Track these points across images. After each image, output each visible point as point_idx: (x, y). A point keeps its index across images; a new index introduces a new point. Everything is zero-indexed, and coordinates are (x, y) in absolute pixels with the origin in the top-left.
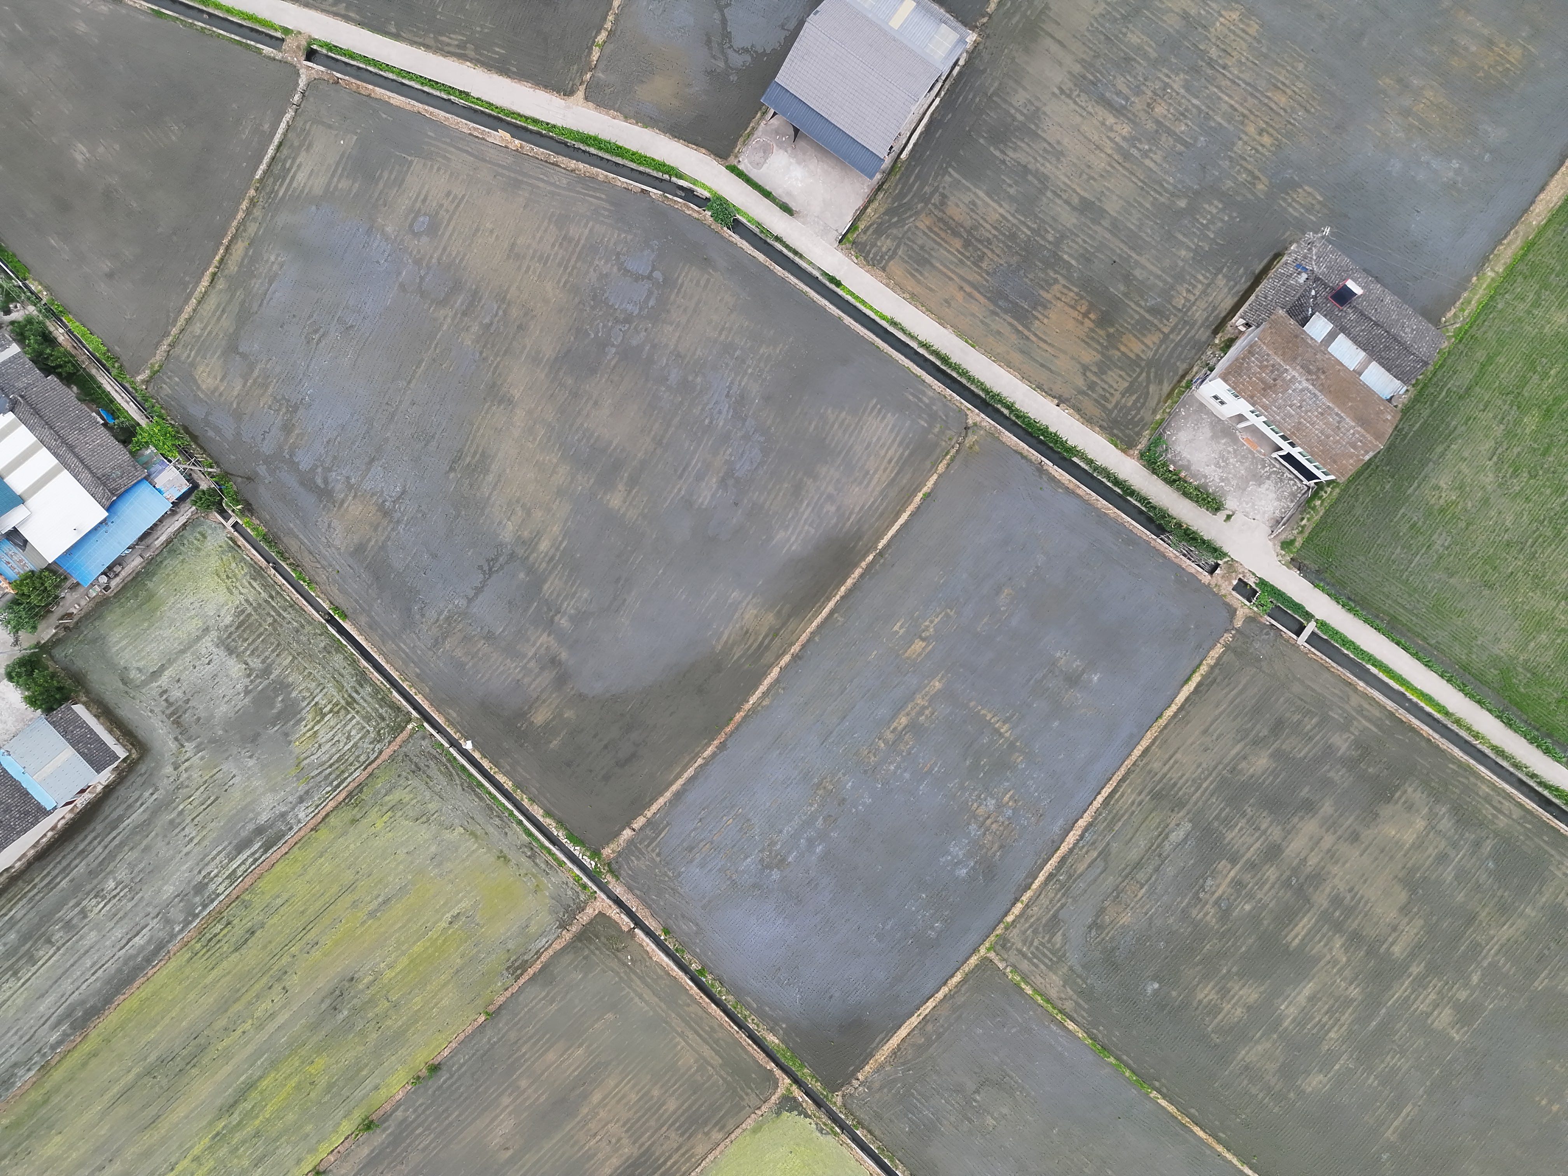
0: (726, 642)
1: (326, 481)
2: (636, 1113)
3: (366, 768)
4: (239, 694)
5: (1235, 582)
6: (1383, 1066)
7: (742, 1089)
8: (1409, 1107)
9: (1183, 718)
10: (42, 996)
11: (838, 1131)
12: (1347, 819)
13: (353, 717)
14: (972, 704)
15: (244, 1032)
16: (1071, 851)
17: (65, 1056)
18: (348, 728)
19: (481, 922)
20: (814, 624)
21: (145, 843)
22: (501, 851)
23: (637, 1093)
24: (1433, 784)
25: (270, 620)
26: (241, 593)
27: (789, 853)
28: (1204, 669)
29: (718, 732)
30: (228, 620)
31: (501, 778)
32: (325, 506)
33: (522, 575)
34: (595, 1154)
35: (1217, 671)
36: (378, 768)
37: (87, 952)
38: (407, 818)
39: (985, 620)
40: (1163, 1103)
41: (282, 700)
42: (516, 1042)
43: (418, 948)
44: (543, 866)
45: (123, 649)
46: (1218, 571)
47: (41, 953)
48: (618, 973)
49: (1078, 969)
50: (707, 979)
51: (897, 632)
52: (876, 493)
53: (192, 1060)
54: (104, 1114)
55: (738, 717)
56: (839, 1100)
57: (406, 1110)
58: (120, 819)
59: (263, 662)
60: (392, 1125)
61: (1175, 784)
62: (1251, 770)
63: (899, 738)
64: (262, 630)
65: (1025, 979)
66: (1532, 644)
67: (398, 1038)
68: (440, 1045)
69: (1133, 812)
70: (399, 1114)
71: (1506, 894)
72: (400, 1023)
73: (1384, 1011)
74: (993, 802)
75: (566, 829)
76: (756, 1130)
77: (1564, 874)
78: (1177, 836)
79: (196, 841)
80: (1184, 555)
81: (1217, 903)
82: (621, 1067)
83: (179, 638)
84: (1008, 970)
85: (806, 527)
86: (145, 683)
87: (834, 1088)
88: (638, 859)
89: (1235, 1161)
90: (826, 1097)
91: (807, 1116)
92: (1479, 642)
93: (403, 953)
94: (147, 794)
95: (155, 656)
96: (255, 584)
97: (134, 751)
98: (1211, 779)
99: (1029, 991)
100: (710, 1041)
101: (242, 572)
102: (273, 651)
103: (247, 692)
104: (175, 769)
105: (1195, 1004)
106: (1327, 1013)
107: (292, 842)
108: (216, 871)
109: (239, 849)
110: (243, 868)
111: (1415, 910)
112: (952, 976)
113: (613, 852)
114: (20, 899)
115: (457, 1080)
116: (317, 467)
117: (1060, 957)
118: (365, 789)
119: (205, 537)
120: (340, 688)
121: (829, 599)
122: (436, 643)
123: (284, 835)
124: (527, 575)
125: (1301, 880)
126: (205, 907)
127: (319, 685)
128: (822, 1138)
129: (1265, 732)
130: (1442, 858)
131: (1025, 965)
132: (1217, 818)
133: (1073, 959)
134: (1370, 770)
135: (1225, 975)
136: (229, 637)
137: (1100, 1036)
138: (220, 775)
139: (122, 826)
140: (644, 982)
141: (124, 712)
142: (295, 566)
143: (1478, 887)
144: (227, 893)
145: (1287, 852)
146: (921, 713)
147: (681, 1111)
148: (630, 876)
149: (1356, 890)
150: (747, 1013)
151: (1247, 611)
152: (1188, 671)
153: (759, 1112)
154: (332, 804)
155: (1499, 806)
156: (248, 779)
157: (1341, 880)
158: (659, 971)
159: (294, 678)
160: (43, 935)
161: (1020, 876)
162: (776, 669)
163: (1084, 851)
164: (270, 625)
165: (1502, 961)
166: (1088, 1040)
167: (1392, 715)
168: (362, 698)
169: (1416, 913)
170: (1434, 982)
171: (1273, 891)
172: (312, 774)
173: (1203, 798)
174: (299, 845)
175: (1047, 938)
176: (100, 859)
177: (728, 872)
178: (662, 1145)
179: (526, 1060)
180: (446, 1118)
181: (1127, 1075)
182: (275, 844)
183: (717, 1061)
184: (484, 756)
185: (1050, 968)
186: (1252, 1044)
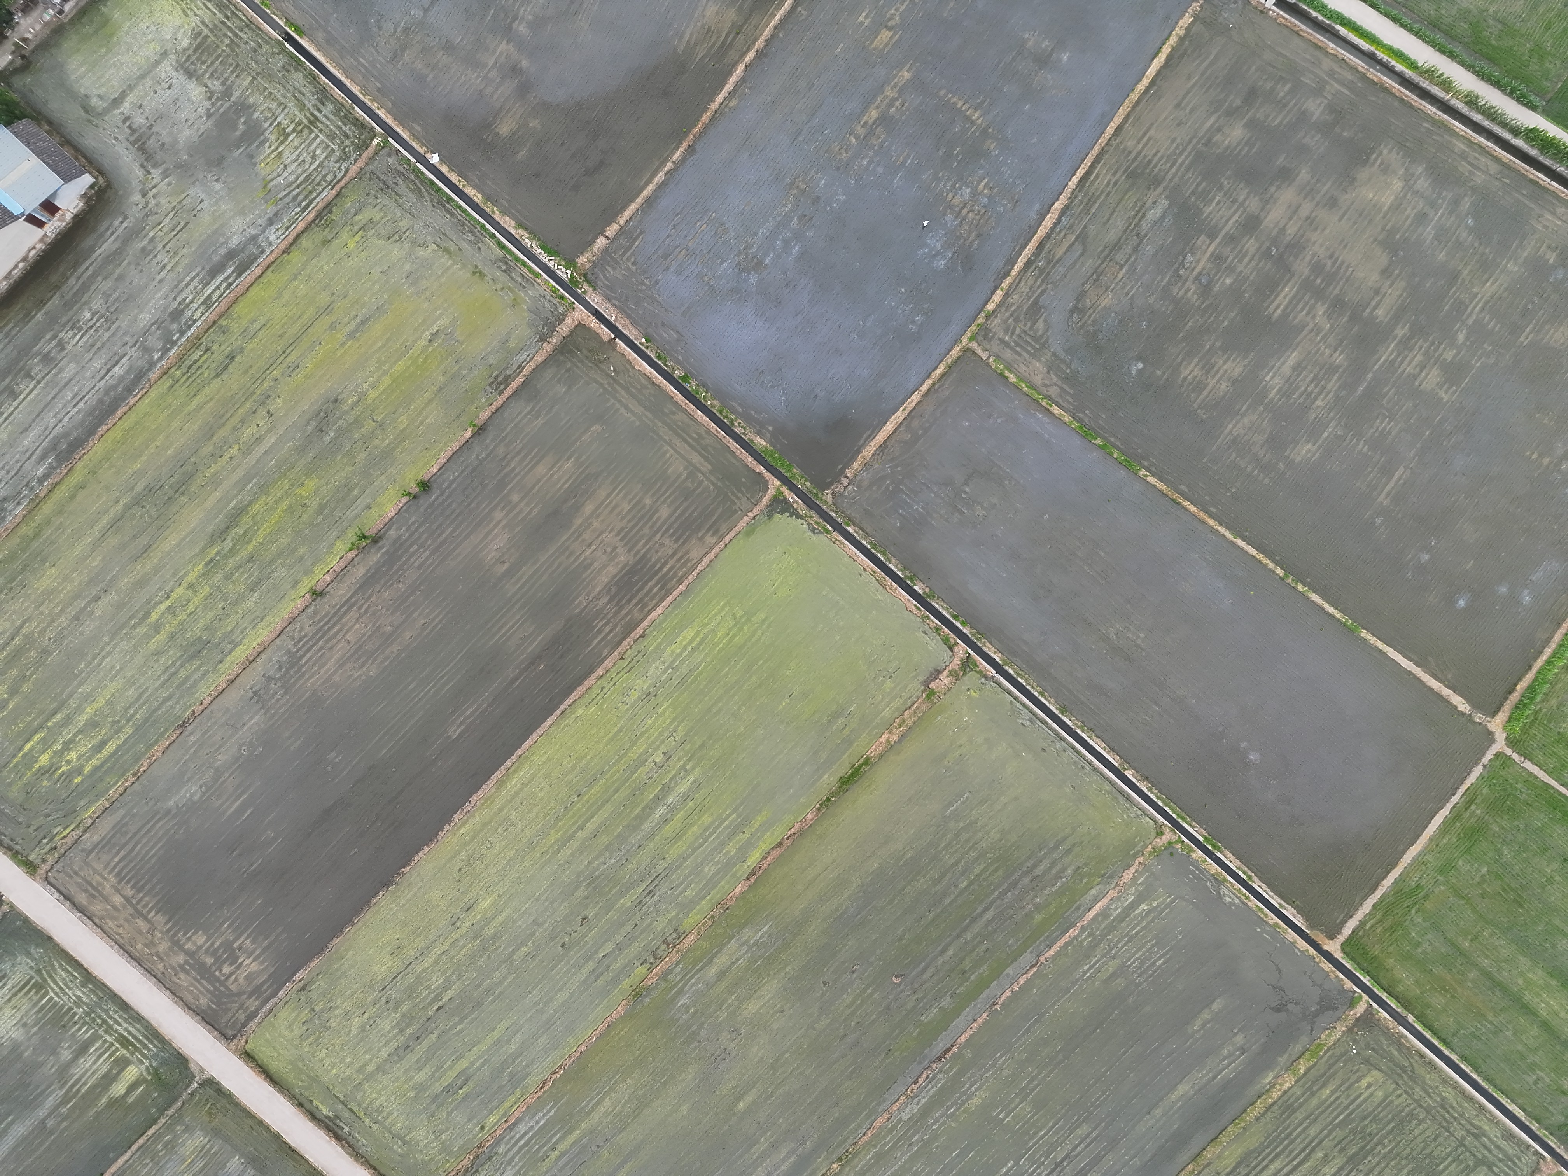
0: (688, 42)
2: (629, 521)
3: (333, 187)
4: (201, 117)
6: (1372, 431)
7: (733, 494)
8: (1401, 470)
9: (1155, 93)
10: (26, 430)
11: (831, 529)
12: (1325, 185)
13: (317, 136)
14: (942, 93)
15: (231, 458)
16: (1048, 236)
17: (53, 489)
18: (313, 147)
19: (462, 339)
20: (778, 17)
21: (118, 271)
22: (476, 267)
23: (630, 502)
24: (1408, 144)
25: (227, 41)
26: (196, 15)
27: (766, 254)
28: (1173, 40)
29: (686, 134)
30: (185, 43)
31: (470, 191)
34: (591, 564)
35: (1186, 43)
36: (345, 186)
37: (66, 384)
38: (379, 237)
39: (952, 5)
40: (1152, 480)
41: (245, 122)
42: (505, 457)
43: (399, 367)
44: (519, 280)
45: (82, 76)
47: (22, 387)
48: (601, 385)
49: (1062, 355)
50: (692, 385)
51: (862, 23)
53: (181, 488)
54: (95, 547)
55: (706, 117)
56: (829, 499)
57: (400, 529)
58: (92, 250)
59: (223, 84)
60: (385, 545)
61: (1150, 162)
62: (1226, 143)
63: (870, 133)
64: (219, 51)
65: (1009, 367)
67: (387, 455)
68: (428, 463)
69: (1109, 193)
70: (393, 533)
71: (1487, 251)
72: (387, 442)
73: (1370, 375)
74: (969, 190)
75: (539, 240)
76: (750, 531)
77: (1546, 227)
78: (1154, 214)
79: (168, 268)
81: (1197, 279)
82: (611, 478)
83: (137, 63)
86: (107, 111)
87: (823, 486)
88: (614, 269)
89: (1228, 534)
90: (816, 495)
91: (798, 516)
93: (385, 373)
94: (117, 223)
95: (115, 82)
96: (209, 5)
97: (100, 178)
98: (1186, 153)
99: (1013, 378)
100: (698, 448)
102: (232, 72)
103: (209, 115)
104: (143, 196)
105: (1180, 381)
106: (1311, 382)
107: (264, 264)
108: (191, 297)
109: (213, 273)
110: (218, 293)
111: (1397, 272)
112: (936, 368)
113: (589, 261)
115: (448, 497)
117: (1043, 344)
118: (334, 209)
120: (302, 107)
122: (395, 57)
123: (256, 259)
125: (1281, 250)
126: (182, 333)
127: (281, 104)
128: (814, 538)
129: (1238, 102)
130: (1422, 218)
131: (1008, 354)
132: (1193, 193)
133: (1057, 345)
134: (1345, 134)
135: (1209, 350)
136: (187, 60)
137: (1086, 420)
138: (187, 201)
139: (94, 256)
140: (629, 393)
141: (89, 141)
143: (1459, 245)
144: (203, 318)
145: (1266, 222)
146: (890, 105)
147: (673, 518)
148: (607, 286)
149: (1336, 256)
150: (733, 417)
152: (1158, 44)
153: (751, 515)
154: (301, 226)
155: (1475, 162)
156: (217, 202)
157: (1321, 246)
158: (643, 380)
159: (255, 98)
160: (22, 369)
161: (998, 264)
162: (741, 67)
163: (1062, 234)
164: (227, 46)
165: (1487, 318)
166: (1075, 425)
167: (1363, 77)
168: (325, 116)
169: (1398, 275)
170: (1419, 343)
171: (1253, 263)
172: (280, 196)
173: (1180, 174)
174: (271, 268)
175: (1029, 325)
176: (75, 290)
177: (706, 279)
178: (657, 552)
179: (516, 476)
180: (440, 535)
181: (1115, 455)
182: (248, 268)
183: (707, 467)
184: (451, 169)
185: (1033, 355)
186: (1238, 417)
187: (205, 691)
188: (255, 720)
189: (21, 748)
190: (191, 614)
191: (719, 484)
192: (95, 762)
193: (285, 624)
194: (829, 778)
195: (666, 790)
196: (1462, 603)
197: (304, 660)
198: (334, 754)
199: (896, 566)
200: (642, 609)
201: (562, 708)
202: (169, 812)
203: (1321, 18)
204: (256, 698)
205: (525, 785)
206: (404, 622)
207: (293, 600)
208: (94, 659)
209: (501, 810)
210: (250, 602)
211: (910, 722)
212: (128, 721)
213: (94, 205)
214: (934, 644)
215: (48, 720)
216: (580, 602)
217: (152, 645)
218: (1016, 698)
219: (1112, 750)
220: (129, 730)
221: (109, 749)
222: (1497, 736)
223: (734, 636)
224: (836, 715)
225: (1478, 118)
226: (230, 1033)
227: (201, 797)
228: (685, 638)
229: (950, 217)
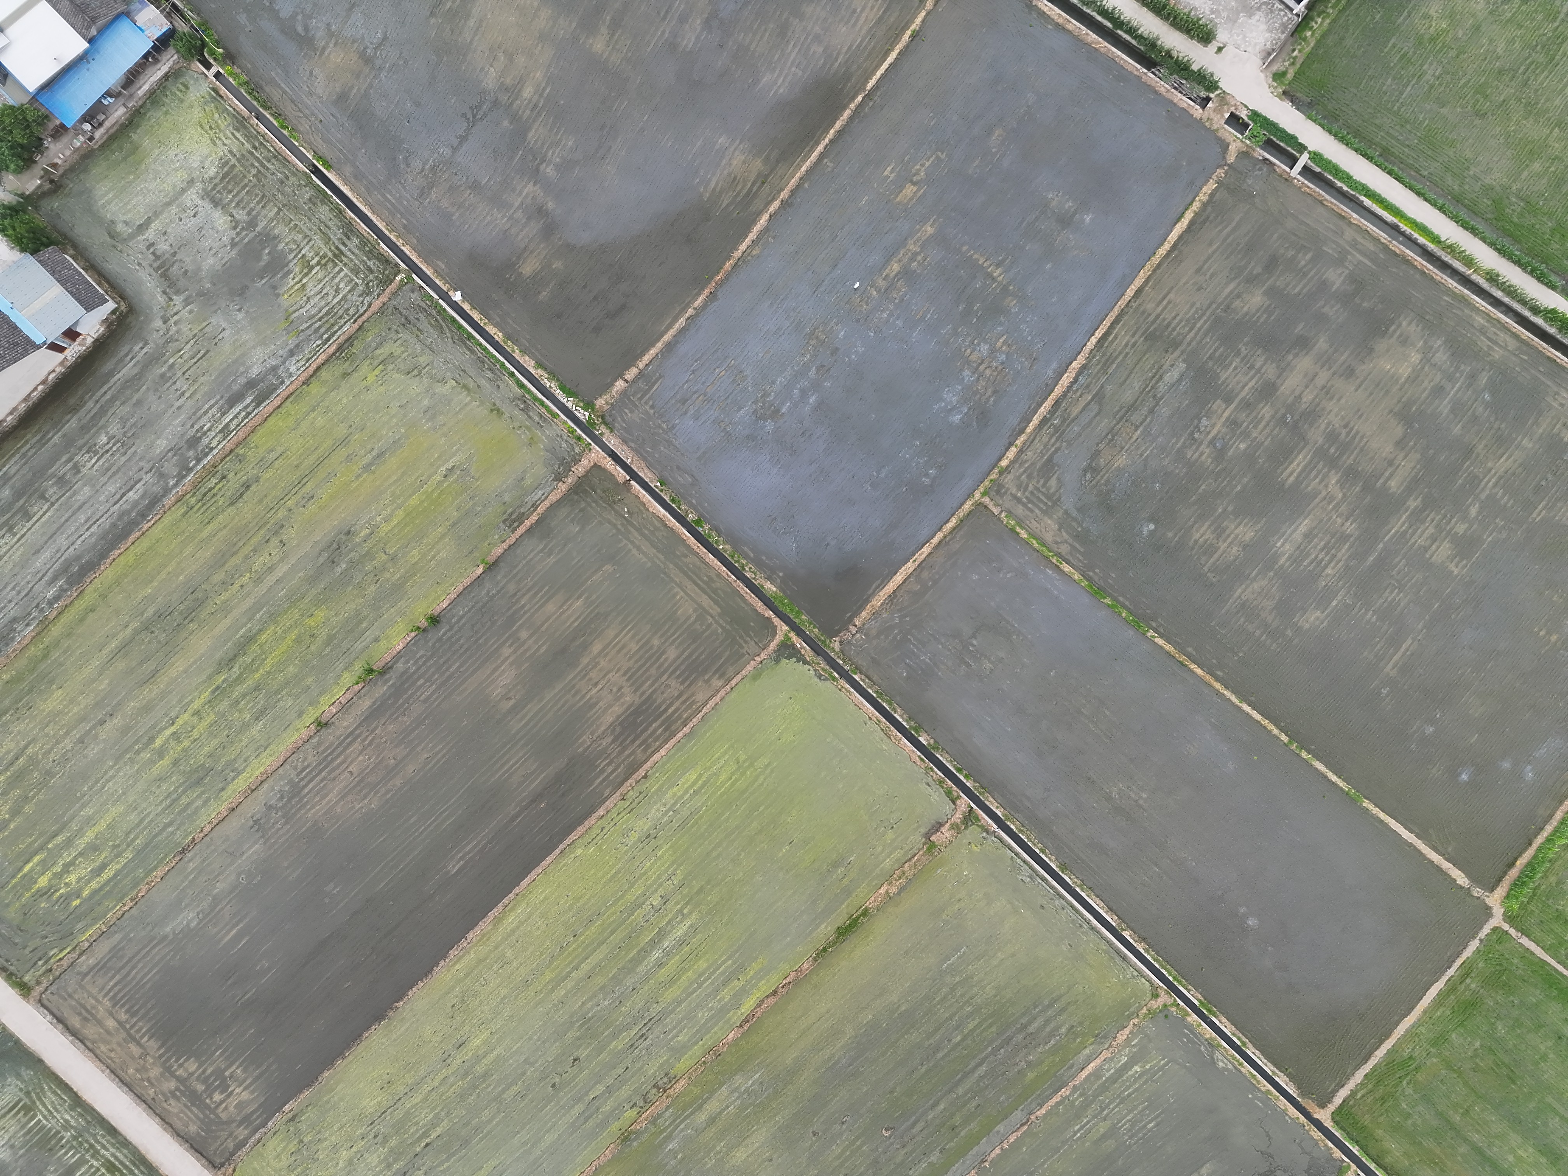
0: (714, 190)
1: (306, 29)
2: (636, 662)
3: (355, 321)
4: (225, 246)
5: (1227, 115)
6: (1381, 601)
7: (741, 637)
8: (1409, 641)
9: (1176, 257)
10: (38, 551)
11: (837, 676)
12: (1342, 355)
13: (341, 270)
14: (965, 248)
15: (242, 586)
16: (1065, 394)
17: (63, 611)
18: (337, 280)
19: (477, 476)
20: (804, 169)
21: (136, 396)
22: (494, 404)
23: (638, 642)
24: (1427, 317)
25: (254, 171)
26: (224, 145)
27: (783, 404)
28: (1196, 206)
29: (709, 280)
30: (212, 171)
31: (491, 330)
32: (306, 54)
33: (506, 123)
34: (597, 703)
35: (1209, 209)
36: (367, 321)
37: (80, 507)
38: (398, 371)
39: (977, 163)
40: (1160, 641)
41: (269, 253)
42: (516, 594)
43: (414, 501)
44: (537, 419)
45: (109, 202)
46: (1210, 105)
47: (36, 508)
48: (615, 526)
49: (1074, 513)
50: (705, 529)
51: (887, 177)
52: (864, 32)
53: (190, 615)
54: (102, 670)
55: (728, 265)
56: (837, 646)
57: (407, 662)
58: (111, 374)
59: (249, 214)
60: (392, 677)
61: (1168, 325)
62: (1245, 309)
63: (891, 287)
64: (246, 181)
65: (1020, 522)
66: (1525, 173)
67: (398, 589)
68: (439, 597)
69: (1127, 354)
70: (400, 666)
71: (1503, 426)
72: (398, 575)
73: (1381, 546)
74: (987, 347)
75: (558, 380)
76: (756, 675)
77: (1562, 405)
78: (1172, 376)
79: (187, 395)
80: (1175, 88)
81: (1212, 443)
82: (620, 618)
83: (164, 190)
84: (1003, 515)
85: (793, 69)
86: (132, 236)
87: (832, 633)
88: (632, 411)
89: (1233, 698)
90: (824, 642)
91: (805, 662)
92: (1471, 173)
93: (399, 507)
94: (137, 348)
95: (141, 209)
96: (238, 135)
97: (122, 303)
98: (1205, 318)
99: (1024, 535)
100: (708, 590)
101: (224, 123)
103: (233, 245)
104: (164, 323)
105: (1191, 543)
106: (1322, 550)
107: (284, 395)
108: (209, 425)
109: (232, 402)
110: (236, 422)
111: (1412, 444)
112: (947, 521)
113: (607, 403)
114: (13, 455)
115: (457, 632)
116: (297, 14)
117: (1055, 501)
118: (355, 343)
119: (187, 88)
120: (327, 240)
121: (818, 143)
122: (422, 194)
123: (275, 389)
124: (511, 123)
125: (1297, 417)
126: (199, 461)
127: (305, 237)
128: (821, 684)
129: (1258, 270)
130: (1438, 391)
131: (1020, 510)
132: (1210, 358)
133: (1069, 503)
134: (1365, 304)
135: (1220, 515)
136: (214, 189)
137: (1096, 579)
138: (209, 329)
139: (112, 380)
140: (642, 534)
141: (112, 266)
142: (277, 116)
143: (1475, 419)
144: (220, 447)
145: (1282, 390)
146: (913, 259)
147: (681, 659)
148: (624, 429)
149: (1351, 425)
150: (744, 562)
151: (1239, 144)
152: (1181, 209)
153: (758, 659)
154: (322, 358)
155: (1494, 338)
156: (238, 332)
157: (1336, 416)
158: (656, 523)
159: (280, 230)
160: (36, 491)
161: (1014, 421)
162: (765, 217)
163: (1078, 394)
164: (254, 176)
165: (1500, 494)
166: (1085, 583)
167: (1386, 248)
168: (350, 250)
169: (1413, 448)
170: (1431, 516)
171: (1268, 430)
172: (302, 328)
173: (1198, 338)
174: (291, 399)
175: (1041, 482)
176: (92, 414)
177: (722, 424)
178: (663, 693)
179: (525, 613)
180: (447, 669)
181: (1124, 615)
182: (267, 398)
183: (716, 610)
184: (473, 308)
185: (1045, 513)
186: (1248, 582)
187: (205, 818)
188: (255, 849)
189: (21, 869)
190: (195, 740)
191: (728, 627)
192: (94, 885)
193: (288, 754)
194: (826, 928)
195: (662, 934)
196: (1464, 777)
197: (306, 791)
198: (332, 885)
199: (902, 716)
200: (645, 750)
201: (561, 847)
202: (165, 937)
203: (1345, 188)
204: (256, 827)
205: (521, 923)
206: (407, 755)
207: (298, 730)
208: (96, 783)
209: (496, 947)
210: (254, 731)
211: (910, 874)
212: (128, 846)
213: (116, 330)
214: (936, 796)
215: (48, 842)
216: (585, 741)
217: (156, 771)
218: (1017, 854)
219: (1111, 909)
220: (129, 855)
221: (108, 873)
222: (1494, 911)
223: (737, 780)
224: (836, 865)
225: (1499, 294)
226: (218, 1161)
227: (198, 924)
228: (687, 780)
229: (967, 373)
